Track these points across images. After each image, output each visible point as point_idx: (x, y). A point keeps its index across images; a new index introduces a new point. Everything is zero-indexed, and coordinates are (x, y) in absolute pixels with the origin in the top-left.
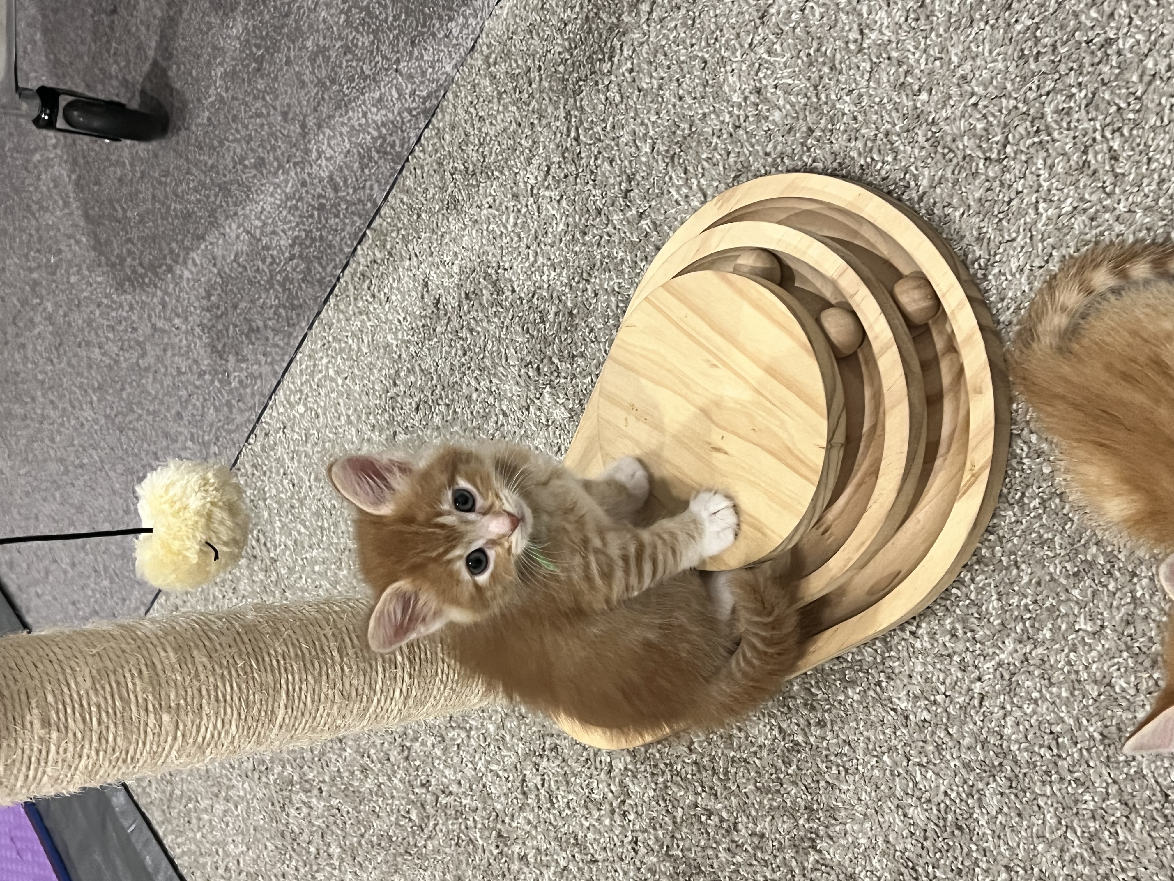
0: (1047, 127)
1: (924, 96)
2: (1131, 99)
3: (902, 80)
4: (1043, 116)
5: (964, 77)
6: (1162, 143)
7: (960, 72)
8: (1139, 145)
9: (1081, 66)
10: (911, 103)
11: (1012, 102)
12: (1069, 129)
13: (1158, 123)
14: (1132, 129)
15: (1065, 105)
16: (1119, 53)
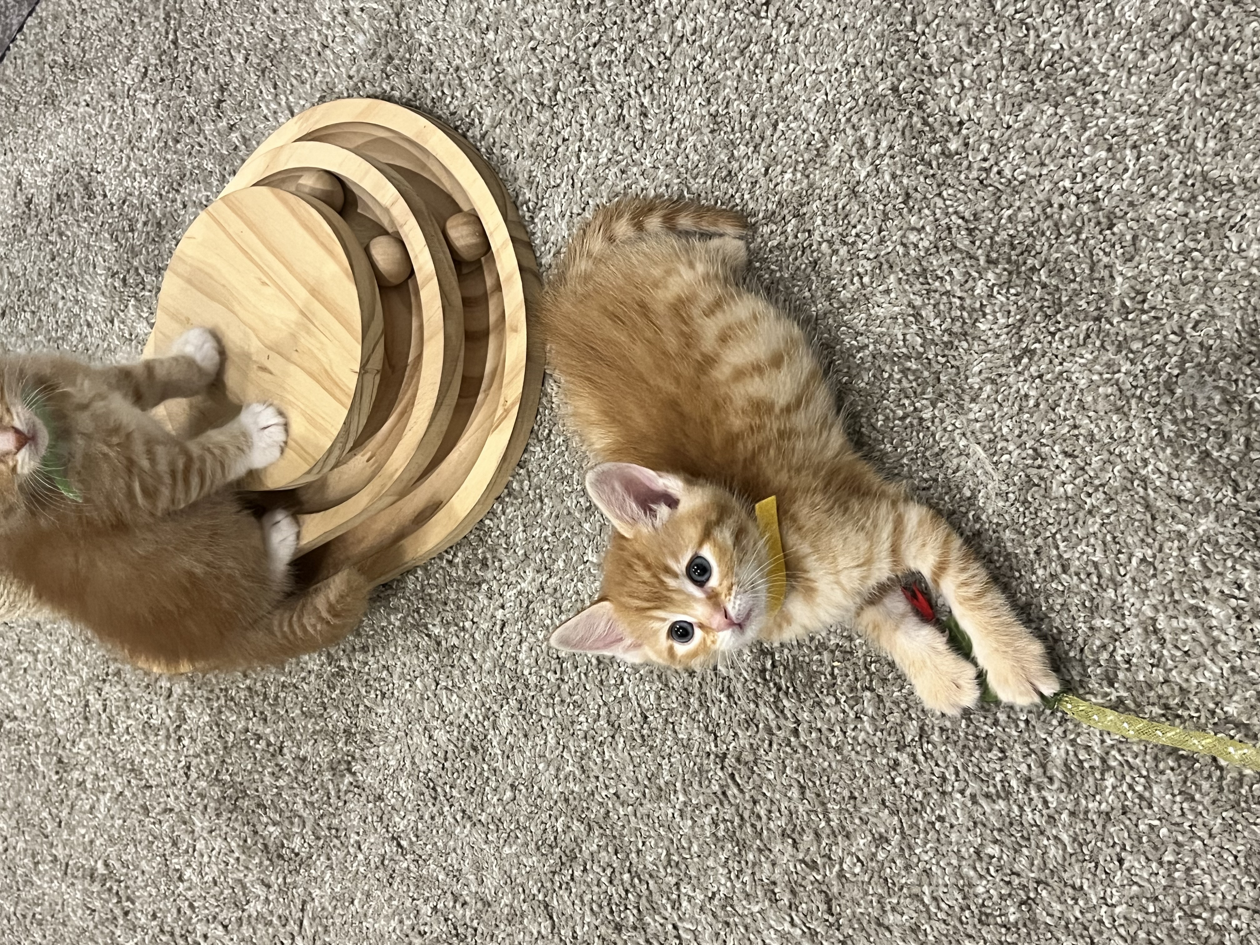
0: (592, 77)
1: (491, 35)
2: (661, 58)
3: (473, 17)
4: (589, 67)
5: (526, 21)
6: (683, 104)
7: (523, 15)
8: (665, 104)
9: (623, 21)
10: (479, 41)
11: (564, 51)
12: (609, 82)
13: (682, 84)
14: (660, 88)
15: (608, 59)
16: (655, 12)
